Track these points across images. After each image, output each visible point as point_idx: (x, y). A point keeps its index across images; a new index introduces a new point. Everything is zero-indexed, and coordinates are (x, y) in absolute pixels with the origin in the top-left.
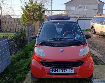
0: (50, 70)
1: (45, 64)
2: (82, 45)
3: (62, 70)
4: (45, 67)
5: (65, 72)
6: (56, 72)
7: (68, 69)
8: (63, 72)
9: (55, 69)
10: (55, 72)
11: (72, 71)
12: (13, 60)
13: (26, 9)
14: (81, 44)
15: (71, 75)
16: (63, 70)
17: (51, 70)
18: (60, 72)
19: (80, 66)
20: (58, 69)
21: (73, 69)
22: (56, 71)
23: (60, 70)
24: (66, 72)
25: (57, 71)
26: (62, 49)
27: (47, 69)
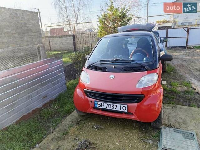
0: (94, 103)
1: (90, 95)
2: (147, 71)
3: (110, 105)
4: (89, 98)
5: (114, 109)
6: (103, 107)
7: (118, 105)
8: (111, 109)
9: (100, 103)
10: (101, 107)
11: (124, 108)
12: (70, 86)
13: (103, 19)
14: (145, 70)
15: (124, 114)
16: (112, 106)
17: (96, 103)
18: (108, 108)
19: (138, 103)
20: (105, 103)
21: (126, 106)
22: (102, 105)
23: (108, 104)
24: (116, 109)
25: (104, 105)
26: (112, 76)
27: (91, 102)
